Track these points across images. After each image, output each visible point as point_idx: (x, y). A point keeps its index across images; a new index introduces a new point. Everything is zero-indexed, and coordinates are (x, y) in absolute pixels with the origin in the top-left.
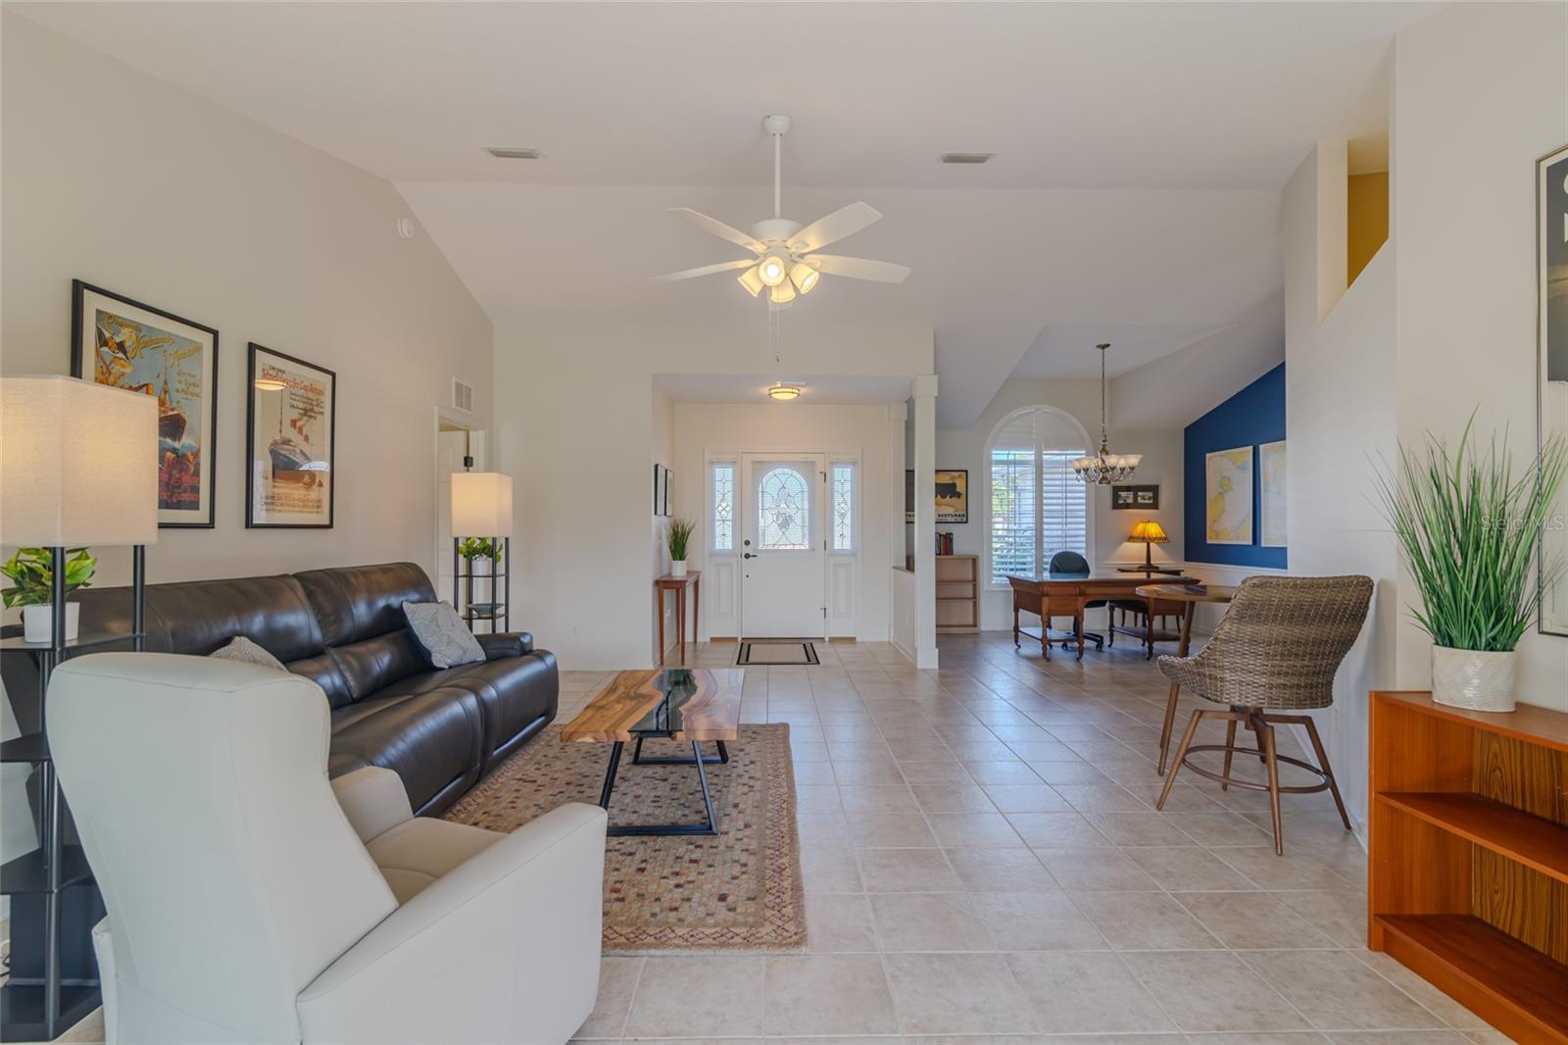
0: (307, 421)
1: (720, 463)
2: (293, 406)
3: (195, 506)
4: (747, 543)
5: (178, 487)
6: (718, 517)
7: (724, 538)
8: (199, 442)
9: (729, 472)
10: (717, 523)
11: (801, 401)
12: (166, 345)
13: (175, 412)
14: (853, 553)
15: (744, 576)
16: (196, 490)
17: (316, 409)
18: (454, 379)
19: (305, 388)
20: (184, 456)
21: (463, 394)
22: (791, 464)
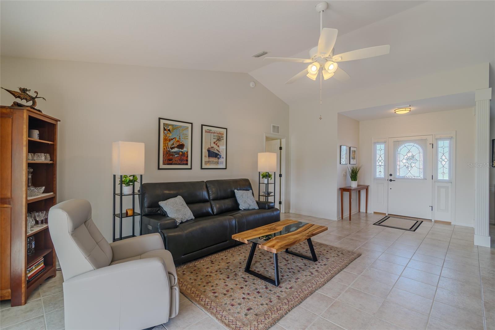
0: (218, 142)
1: (378, 143)
2: (214, 139)
3: (187, 164)
4: (391, 175)
5: (183, 160)
6: (377, 164)
7: (380, 172)
8: (188, 149)
9: (383, 146)
10: (377, 167)
11: (411, 113)
12: (180, 128)
13: (182, 143)
14: (449, 182)
15: (389, 189)
16: (187, 160)
17: (221, 139)
18: (272, 125)
19: (218, 133)
20: (184, 153)
21: (276, 129)
22: (414, 141)
